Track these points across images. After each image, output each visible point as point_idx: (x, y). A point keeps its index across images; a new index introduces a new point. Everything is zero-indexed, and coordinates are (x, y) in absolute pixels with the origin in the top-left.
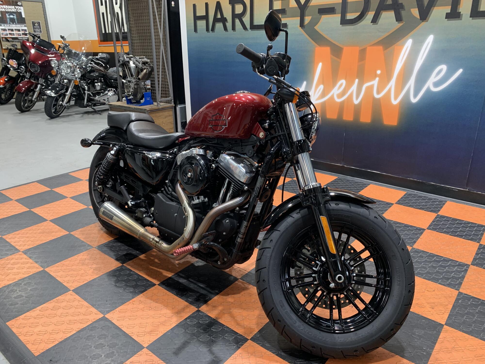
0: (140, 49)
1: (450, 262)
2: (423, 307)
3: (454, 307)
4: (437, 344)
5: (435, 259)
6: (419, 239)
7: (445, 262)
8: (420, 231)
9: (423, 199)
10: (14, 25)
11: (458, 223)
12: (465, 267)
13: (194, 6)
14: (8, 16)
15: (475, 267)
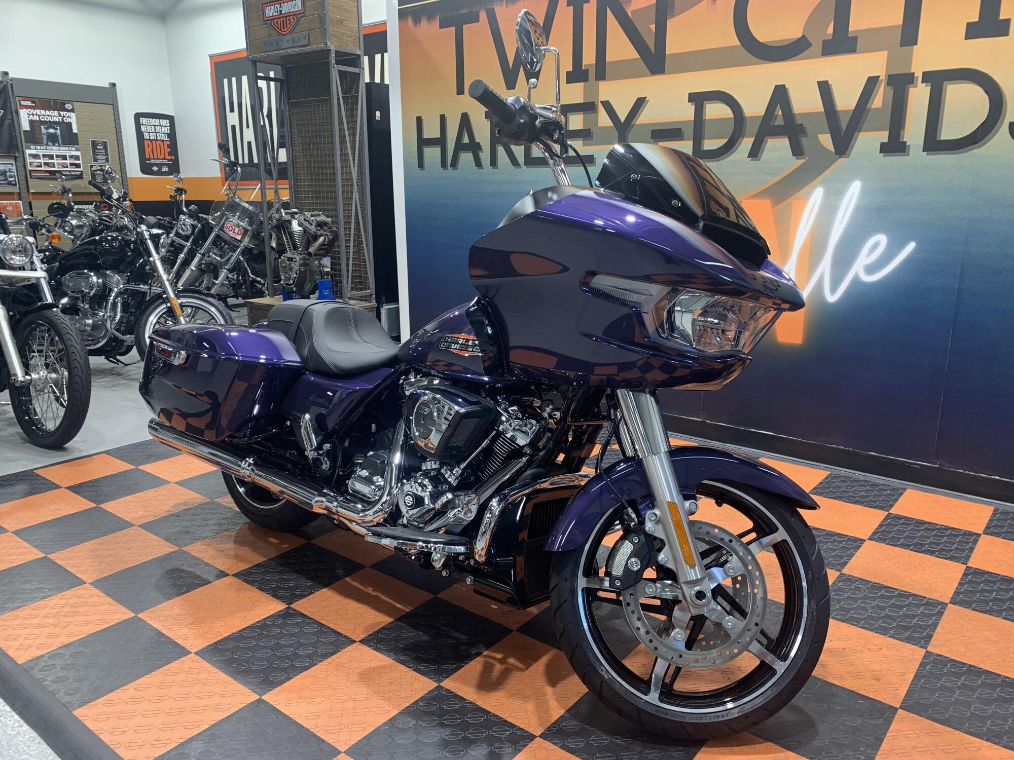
0: (312, 197)
1: (911, 598)
2: (860, 677)
3: (917, 677)
4: (885, 741)
5: (882, 595)
6: (854, 558)
7: (902, 599)
8: (855, 543)
9: (861, 485)
10: (55, 148)
11: (926, 529)
12: (939, 607)
13: (419, 120)
14: (44, 131)
15: (957, 607)
